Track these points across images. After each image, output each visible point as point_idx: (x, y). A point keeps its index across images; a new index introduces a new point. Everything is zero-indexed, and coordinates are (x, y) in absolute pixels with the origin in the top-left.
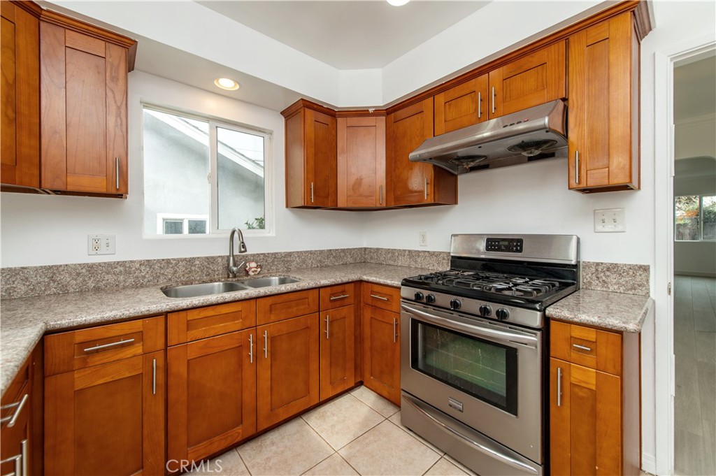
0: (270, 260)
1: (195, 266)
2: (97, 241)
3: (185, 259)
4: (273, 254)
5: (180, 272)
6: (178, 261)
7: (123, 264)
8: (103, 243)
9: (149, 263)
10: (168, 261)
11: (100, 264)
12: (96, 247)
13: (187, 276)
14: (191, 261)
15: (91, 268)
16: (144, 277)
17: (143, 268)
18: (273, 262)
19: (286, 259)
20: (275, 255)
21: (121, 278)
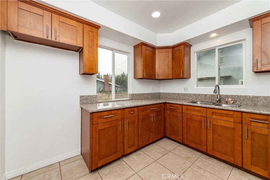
0: (241, 99)
1: (207, 97)
2: (185, 88)
3: (204, 94)
4: (244, 96)
5: (203, 98)
6: (202, 95)
7: (189, 94)
8: (186, 89)
9: (195, 95)
10: (199, 95)
11: (185, 94)
12: (185, 89)
13: (205, 99)
14: (206, 95)
15: (184, 94)
16: (194, 98)
17: (193, 96)
18: (243, 100)
19: (254, 99)
20: (245, 97)
21: (189, 97)
